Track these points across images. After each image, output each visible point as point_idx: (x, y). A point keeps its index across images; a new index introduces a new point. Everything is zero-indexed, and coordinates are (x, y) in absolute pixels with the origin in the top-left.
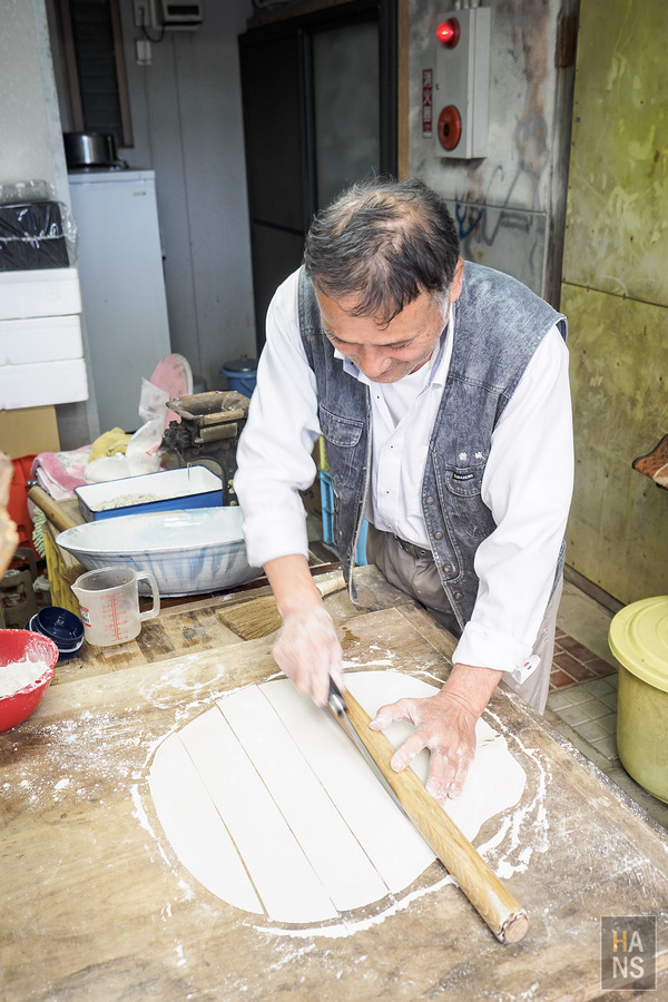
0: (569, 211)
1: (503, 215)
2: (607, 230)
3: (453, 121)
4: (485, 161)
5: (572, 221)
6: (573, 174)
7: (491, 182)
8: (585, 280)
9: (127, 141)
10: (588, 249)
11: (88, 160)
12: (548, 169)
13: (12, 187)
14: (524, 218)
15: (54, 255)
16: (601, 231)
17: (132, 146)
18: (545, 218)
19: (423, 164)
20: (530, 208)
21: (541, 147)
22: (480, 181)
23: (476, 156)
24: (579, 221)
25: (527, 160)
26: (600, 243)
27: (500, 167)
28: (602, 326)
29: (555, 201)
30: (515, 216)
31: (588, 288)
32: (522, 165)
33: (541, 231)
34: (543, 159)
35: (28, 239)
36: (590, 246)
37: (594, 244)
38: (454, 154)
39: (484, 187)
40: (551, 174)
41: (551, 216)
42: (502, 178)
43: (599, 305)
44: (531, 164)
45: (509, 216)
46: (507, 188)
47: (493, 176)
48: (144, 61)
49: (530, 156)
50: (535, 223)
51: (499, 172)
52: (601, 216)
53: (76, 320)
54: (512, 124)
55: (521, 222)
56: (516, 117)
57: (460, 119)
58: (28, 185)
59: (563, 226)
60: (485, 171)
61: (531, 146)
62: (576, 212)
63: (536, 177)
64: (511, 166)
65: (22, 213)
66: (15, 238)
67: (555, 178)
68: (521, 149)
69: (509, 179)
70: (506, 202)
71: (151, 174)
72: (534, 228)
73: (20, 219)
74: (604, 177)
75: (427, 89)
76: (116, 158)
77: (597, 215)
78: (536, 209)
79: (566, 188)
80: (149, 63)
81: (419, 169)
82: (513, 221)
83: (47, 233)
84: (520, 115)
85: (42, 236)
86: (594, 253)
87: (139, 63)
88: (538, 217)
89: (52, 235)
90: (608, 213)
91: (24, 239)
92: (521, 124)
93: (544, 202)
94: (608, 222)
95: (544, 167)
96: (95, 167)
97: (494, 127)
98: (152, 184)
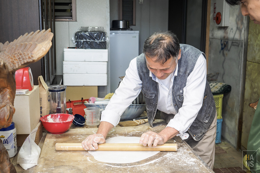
0: (249, 40)
1: (232, 43)
2: (258, 45)
3: (219, 16)
4: (228, 28)
5: (250, 43)
6: (250, 30)
7: (230, 33)
8: (253, 60)
9: (134, 24)
10: (253, 51)
11: (121, 27)
12: (244, 29)
13: (94, 28)
14: (238, 43)
15: (103, 46)
16: (257, 45)
17: (135, 25)
18: (243, 42)
19: (213, 29)
20: (239, 40)
21: (242, 23)
22: (227, 33)
23: (225, 26)
24: (251, 43)
25: (239, 26)
26: (256, 49)
27: (232, 29)
28: (257, 73)
29: (245, 38)
30: (235, 43)
31: (253, 62)
32: (237, 28)
33: (242, 46)
34: (242, 26)
35: (96, 41)
36: (254, 50)
37: (255, 49)
38: (219, 25)
39: (228, 35)
40: (245, 30)
41: (244, 42)
42: (233, 32)
43: (256, 67)
44: (240, 28)
45: (234, 43)
46: (234, 35)
47: (230, 31)
48: (141, 2)
49: (239, 25)
50: (240, 44)
51: (232, 30)
52: (257, 41)
53: (106, 63)
54: (235, 17)
55: (237, 44)
56: (236, 15)
57: (221, 16)
58: (98, 28)
59: (247, 45)
60: (229, 30)
61: (240, 22)
62: (251, 40)
63: (241, 31)
64: (235, 28)
65: (96, 34)
66: (93, 41)
67: (246, 31)
68: (237, 24)
69: (234, 32)
70: (233, 39)
71: (138, 32)
72: (240, 46)
73: (95, 36)
74: (258, 30)
75: (215, 8)
76: (129, 27)
77: (256, 41)
78: (241, 40)
79: (248, 34)
80: (142, 3)
81: (212, 31)
82: (235, 44)
83: (101, 40)
84: (237, 14)
85: (100, 41)
86: (255, 52)
87: (140, 3)
88: (241, 42)
89: (103, 41)
90: (258, 40)
91: (95, 41)
92: (237, 17)
93: (243, 38)
94: (258, 43)
95: (243, 28)
96: (122, 29)
97: (231, 18)
98: (138, 35)
